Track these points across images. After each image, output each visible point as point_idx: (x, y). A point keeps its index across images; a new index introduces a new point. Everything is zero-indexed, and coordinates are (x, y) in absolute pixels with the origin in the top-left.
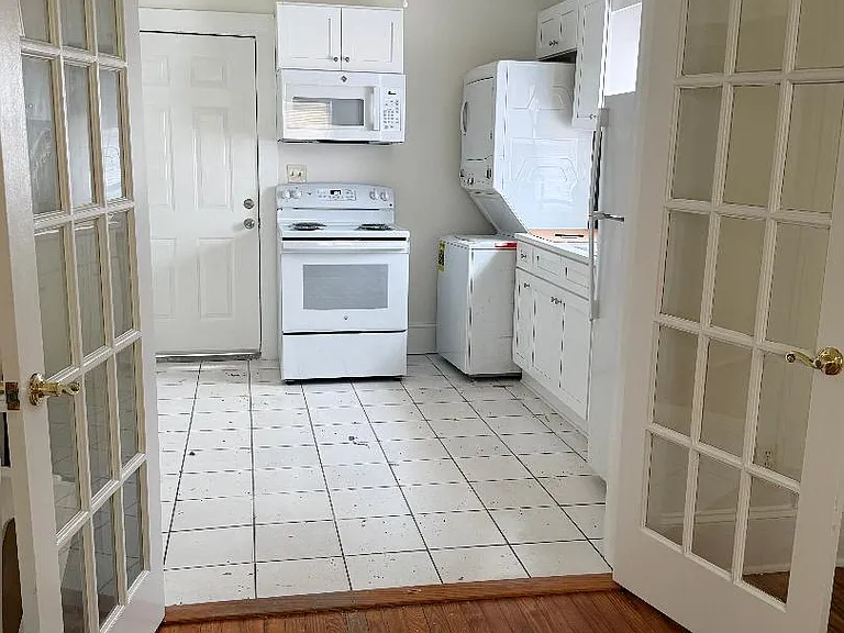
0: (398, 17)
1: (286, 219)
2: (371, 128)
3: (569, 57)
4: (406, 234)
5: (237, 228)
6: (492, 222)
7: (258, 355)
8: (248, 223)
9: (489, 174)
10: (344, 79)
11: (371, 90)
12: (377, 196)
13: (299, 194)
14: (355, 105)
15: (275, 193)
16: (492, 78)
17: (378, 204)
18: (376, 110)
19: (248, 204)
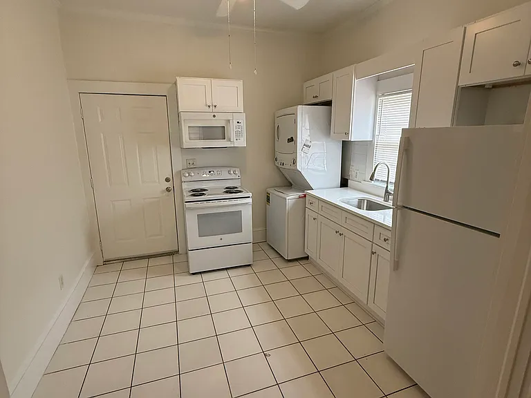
0: (240, 84)
1: (187, 187)
2: (229, 140)
3: (328, 103)
4: (250, 195)
5: (163, 192)
6: (292, 182)
7: (177, 252)
8: (168, 190)
9: (295, 162)
10: (214, 116)
11: (228, 122)
12: (232, 172)
13: (193, 174)
14: (221, 129)
15: (181, 174)
16: (295, 114)
17: (233, 176)
18: (232, 131)
19: (167, 180)
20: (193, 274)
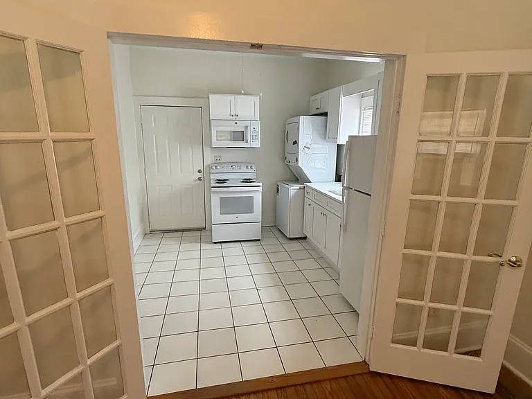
0: (257, 99)
1: (214, 177)
2: (247, 142)
3: (325, 114)
4: (261, 184)
5: (196, 181)
6: (298, 177)
7: (205, 228)
8: (200, 179)
9: (297, 160)
10: (236, 123)
11: (246, 127)
12: (249, 167)
13: (219, 168)
14: (241, 133)
15: (210, 167)
16: (298, 123)
17: (250, 171)
18: (249, 136)
19: (199, 171)
20: (215, 243)
